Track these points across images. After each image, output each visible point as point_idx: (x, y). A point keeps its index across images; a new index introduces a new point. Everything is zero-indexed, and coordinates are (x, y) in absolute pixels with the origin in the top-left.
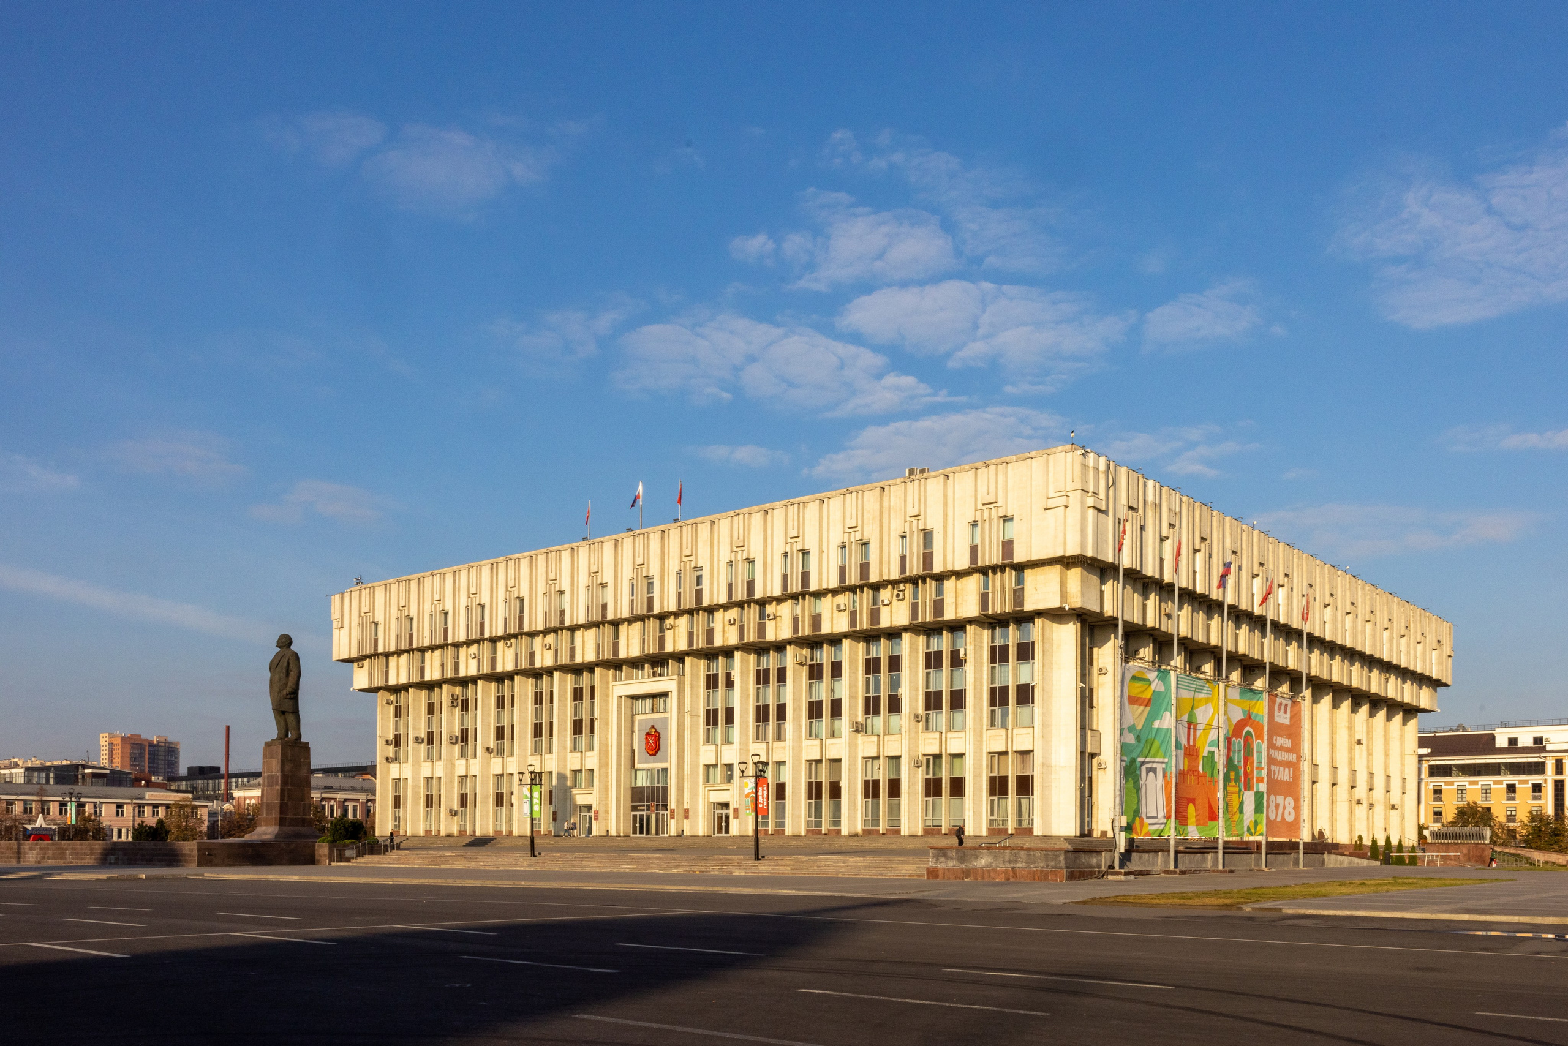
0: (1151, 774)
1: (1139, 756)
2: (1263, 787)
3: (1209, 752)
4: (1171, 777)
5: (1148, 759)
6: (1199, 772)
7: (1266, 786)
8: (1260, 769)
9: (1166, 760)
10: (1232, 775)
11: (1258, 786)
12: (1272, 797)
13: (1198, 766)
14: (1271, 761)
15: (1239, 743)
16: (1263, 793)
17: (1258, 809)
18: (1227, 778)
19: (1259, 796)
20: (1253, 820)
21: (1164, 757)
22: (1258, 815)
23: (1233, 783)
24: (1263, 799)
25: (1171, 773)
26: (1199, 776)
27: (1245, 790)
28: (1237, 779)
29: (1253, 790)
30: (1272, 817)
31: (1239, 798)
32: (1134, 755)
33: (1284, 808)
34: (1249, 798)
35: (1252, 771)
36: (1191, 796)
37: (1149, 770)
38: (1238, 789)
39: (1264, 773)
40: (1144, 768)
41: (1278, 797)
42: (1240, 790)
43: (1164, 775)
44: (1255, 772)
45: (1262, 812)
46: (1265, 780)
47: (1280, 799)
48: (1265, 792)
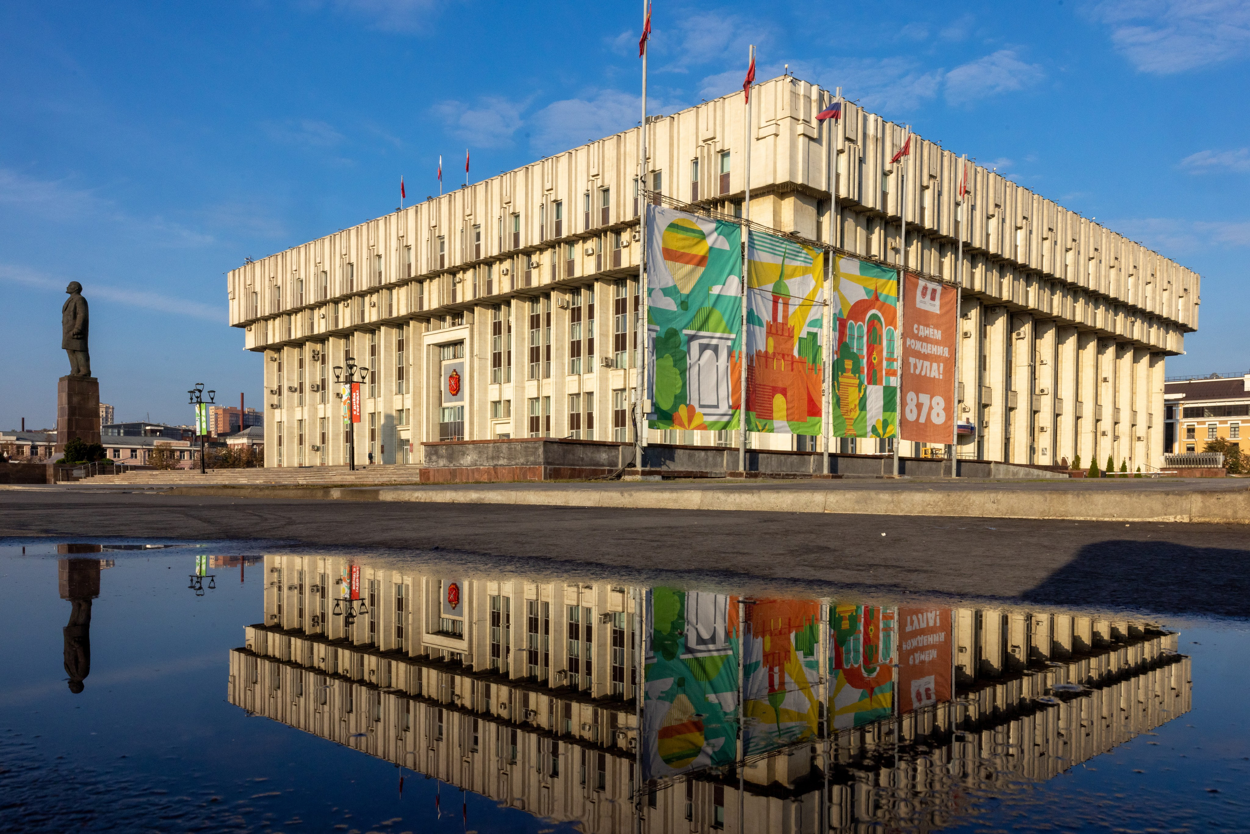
0: (708, 353)
1: (685, 327)
2: (895, 382)
3: (809, 333)
4: (740, 357)
5: (702, 333)
6: (793, 356)
7: (899, 380)
8: (891, 360)
9: (733, 336)
10: (848, 364)
11: (888, 381)
12: (911, 395)
13: (792, 349)
14: (908, 352)
15: (859, 329)
16: (895, 388)
17: (889, 405)
18: (838, 368)
19: (889, 393)
20: (881, 419)
21: (730, 332)
22: (888, 413)
23: (850, 374)
24: (895, 395)
25: (740, 353)
26: (793, 361)
27: (869, 383)
28: (857, 370)
29: (881, 384)
30: (911, 417)
31: (860, 391)
32: (675, 325)
33: (931, 408)
34: (875, 395)
35: (880, 362)
36: (780, 385)
37: (703, 348)
38: (857, 381)
39: (897, 365)
40: (695, 346)
41: (921, 395)
42: (860, 384)
43: (730, 354)
44: (885, 363)
45: (894, 410)
46: (899, 372)
47: (924, 398)
48: (899, 387)
